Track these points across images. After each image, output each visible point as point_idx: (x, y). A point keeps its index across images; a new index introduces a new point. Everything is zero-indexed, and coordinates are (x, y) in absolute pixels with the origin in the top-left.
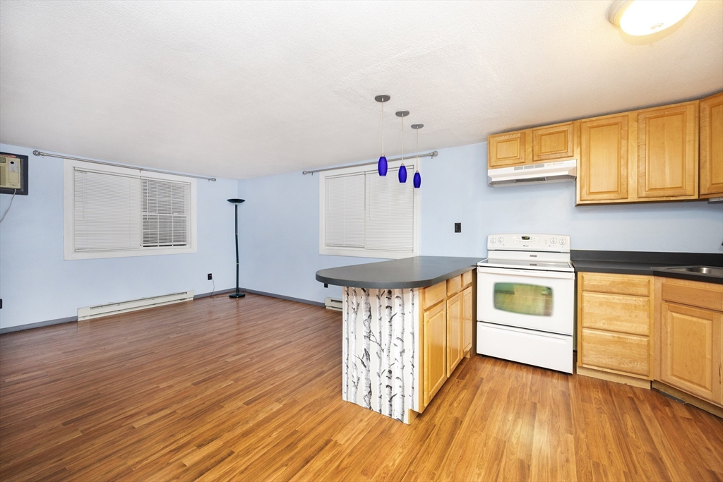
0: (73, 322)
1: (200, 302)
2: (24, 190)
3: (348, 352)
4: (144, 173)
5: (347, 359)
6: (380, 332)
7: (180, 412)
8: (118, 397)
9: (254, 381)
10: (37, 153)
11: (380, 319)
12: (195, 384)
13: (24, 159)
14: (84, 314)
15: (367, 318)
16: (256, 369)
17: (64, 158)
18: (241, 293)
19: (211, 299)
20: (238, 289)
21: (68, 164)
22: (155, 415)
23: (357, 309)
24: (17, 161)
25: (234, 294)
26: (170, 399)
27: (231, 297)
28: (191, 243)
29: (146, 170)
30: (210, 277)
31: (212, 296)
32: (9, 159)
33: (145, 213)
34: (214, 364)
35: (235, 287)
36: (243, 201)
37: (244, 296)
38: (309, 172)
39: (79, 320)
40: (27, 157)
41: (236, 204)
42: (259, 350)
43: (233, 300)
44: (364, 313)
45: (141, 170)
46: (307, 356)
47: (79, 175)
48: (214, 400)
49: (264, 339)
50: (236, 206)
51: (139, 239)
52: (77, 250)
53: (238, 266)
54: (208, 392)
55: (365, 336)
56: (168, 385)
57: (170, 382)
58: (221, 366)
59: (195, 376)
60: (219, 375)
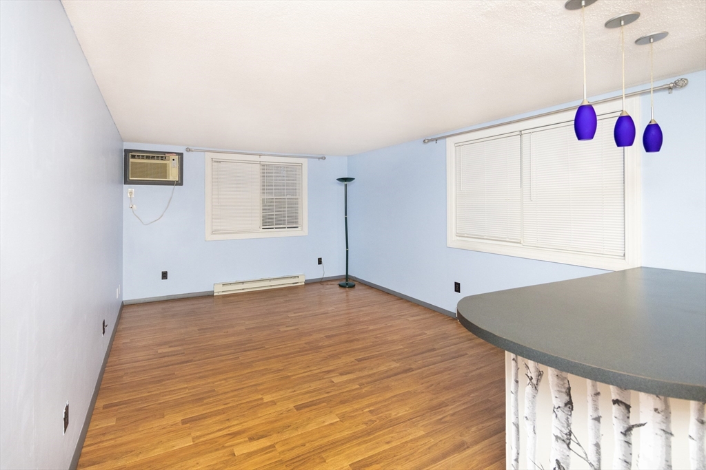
0: (209, 296)
1: (309, 288)
2: (180, 183)
3: (518, 448)
4: (264, 159)
5: (517, 460)
6: (597, 445)
7: (279, 449)
8: (228, 401)
9: (364, 426)
10: (188, 150)
11: (598, 419)
12: (298, 408)
13: (181, 155)
14: (219, 290)
15: (562, 405)
16: (368, 406)
17: (205, 151)
18: (351, 282)
19: (321, 286)
20: (347, 277)
21: (209, 156)
23: (538, 380)
24: (176, 158)
25: (344, 282)
27: (341, 286)
28: (302, 226)
29: (264, 155)
30: (320, 261)
31: (322, 282)
32: (172, 157)
33: (263, 197)
34: (318, 382)
35: (345, 274)
36: (353, 179)
37: (353, 286)
38: (432, 140)
39: (215, 295)
40: (182, 154)
41: (346, 183)
42: (371, 372)
43: (342, 290)
44: (553, 392)
45: (260, 155)
46: (435, 402)
47: (215, 164)
48: (316, 444)
49: (377, 356)
50: (346, 186)
51: (258, 222)
52: (214, 232)
53: (347, 251)
54: (312, 427)
55: (557, 437)
56: (272, 399)
57: (274, 395)
58: (326, 388)
59: (298, 395)
60: (323, 402)
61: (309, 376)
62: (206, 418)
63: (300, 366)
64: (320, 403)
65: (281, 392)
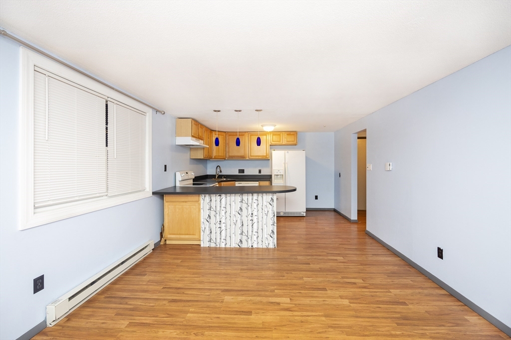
7: (340, 276)
12: (325, 289)
22: (352, 281)
26: (343, 287)
56: (342, 300)
57: (340, 303)
58: (299, 296)
59: (321, 297)
60: (307, 288)
61: (307, 311)
62: (387, 302)
63: (310, 326)
64: (309, 288)
65: (334, 303)
